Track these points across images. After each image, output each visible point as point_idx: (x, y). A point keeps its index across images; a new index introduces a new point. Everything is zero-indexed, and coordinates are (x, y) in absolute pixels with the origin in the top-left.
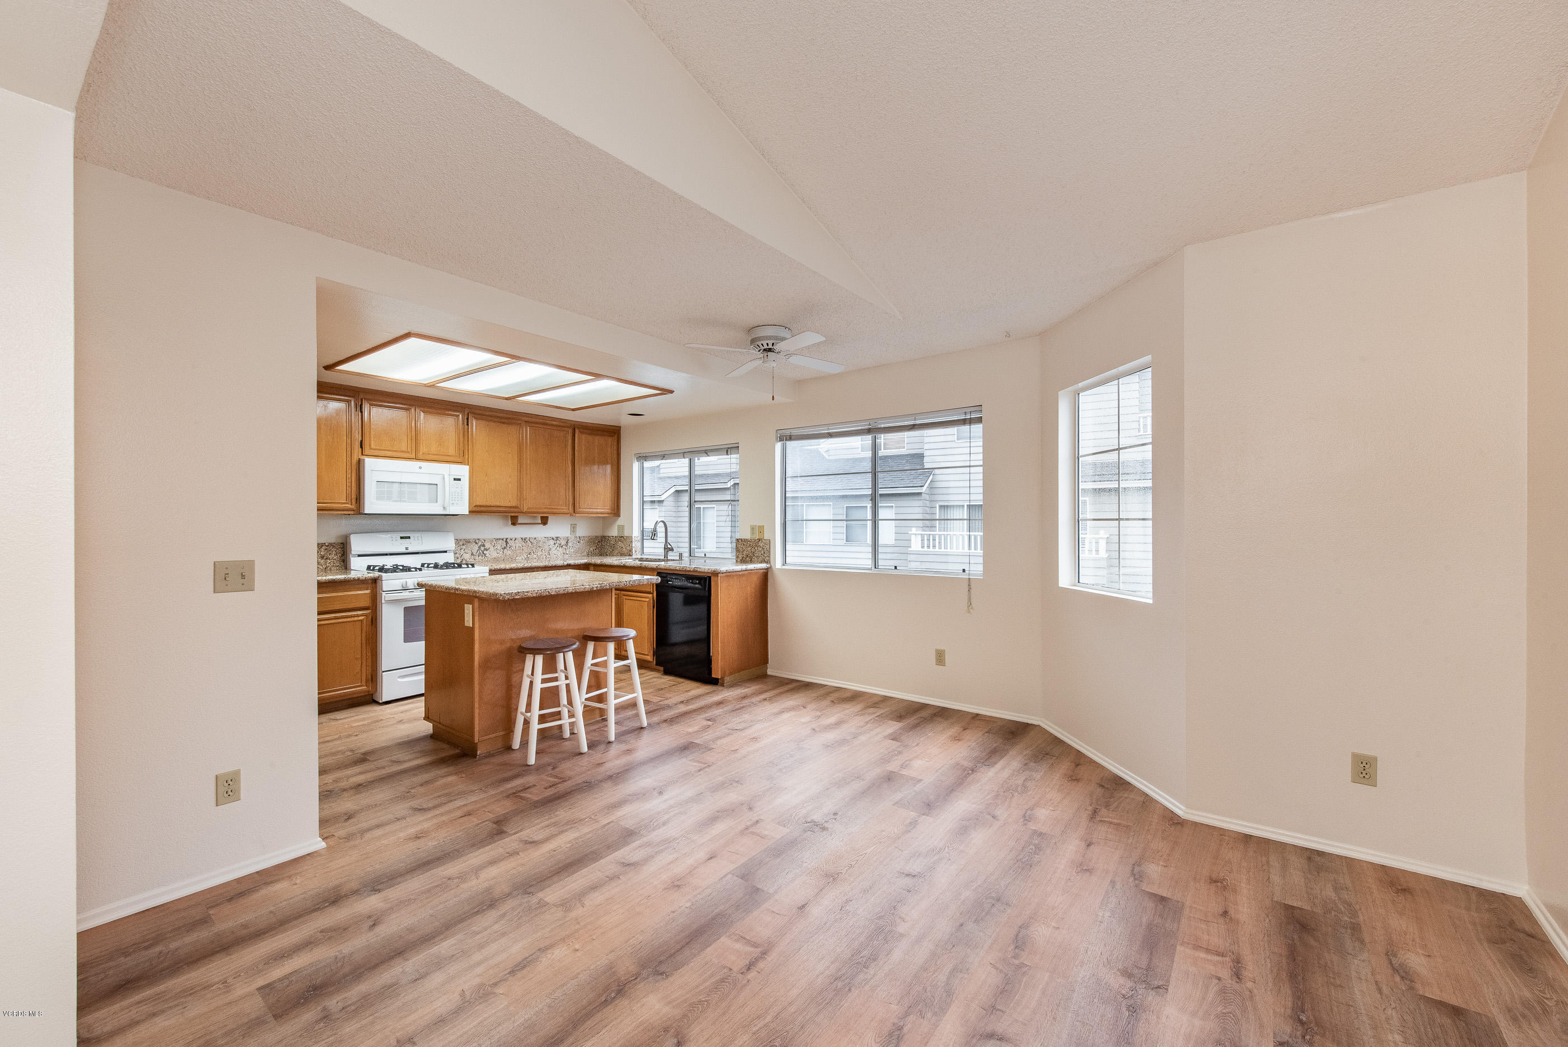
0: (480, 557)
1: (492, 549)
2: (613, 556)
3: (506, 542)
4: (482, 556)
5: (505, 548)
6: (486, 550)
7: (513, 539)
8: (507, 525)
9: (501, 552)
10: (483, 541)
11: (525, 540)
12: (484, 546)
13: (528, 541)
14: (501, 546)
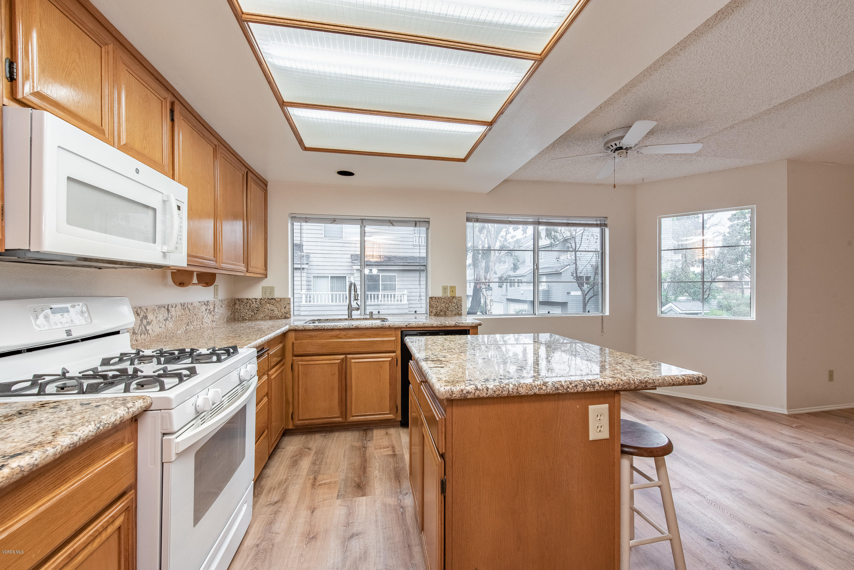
0: (143, 335)
1: (154, 322)
2: (256, 320)
3: (168, 310)
4: (145, 334)
5: (166, 320)
6: (149, 323)
7: (174, 306)
8: (166, 285)
9: (163, 326)
10: (145, 311)
11: (184, 306)
12: (146, 317)
13: (187, 309)
14: (163, 317)
